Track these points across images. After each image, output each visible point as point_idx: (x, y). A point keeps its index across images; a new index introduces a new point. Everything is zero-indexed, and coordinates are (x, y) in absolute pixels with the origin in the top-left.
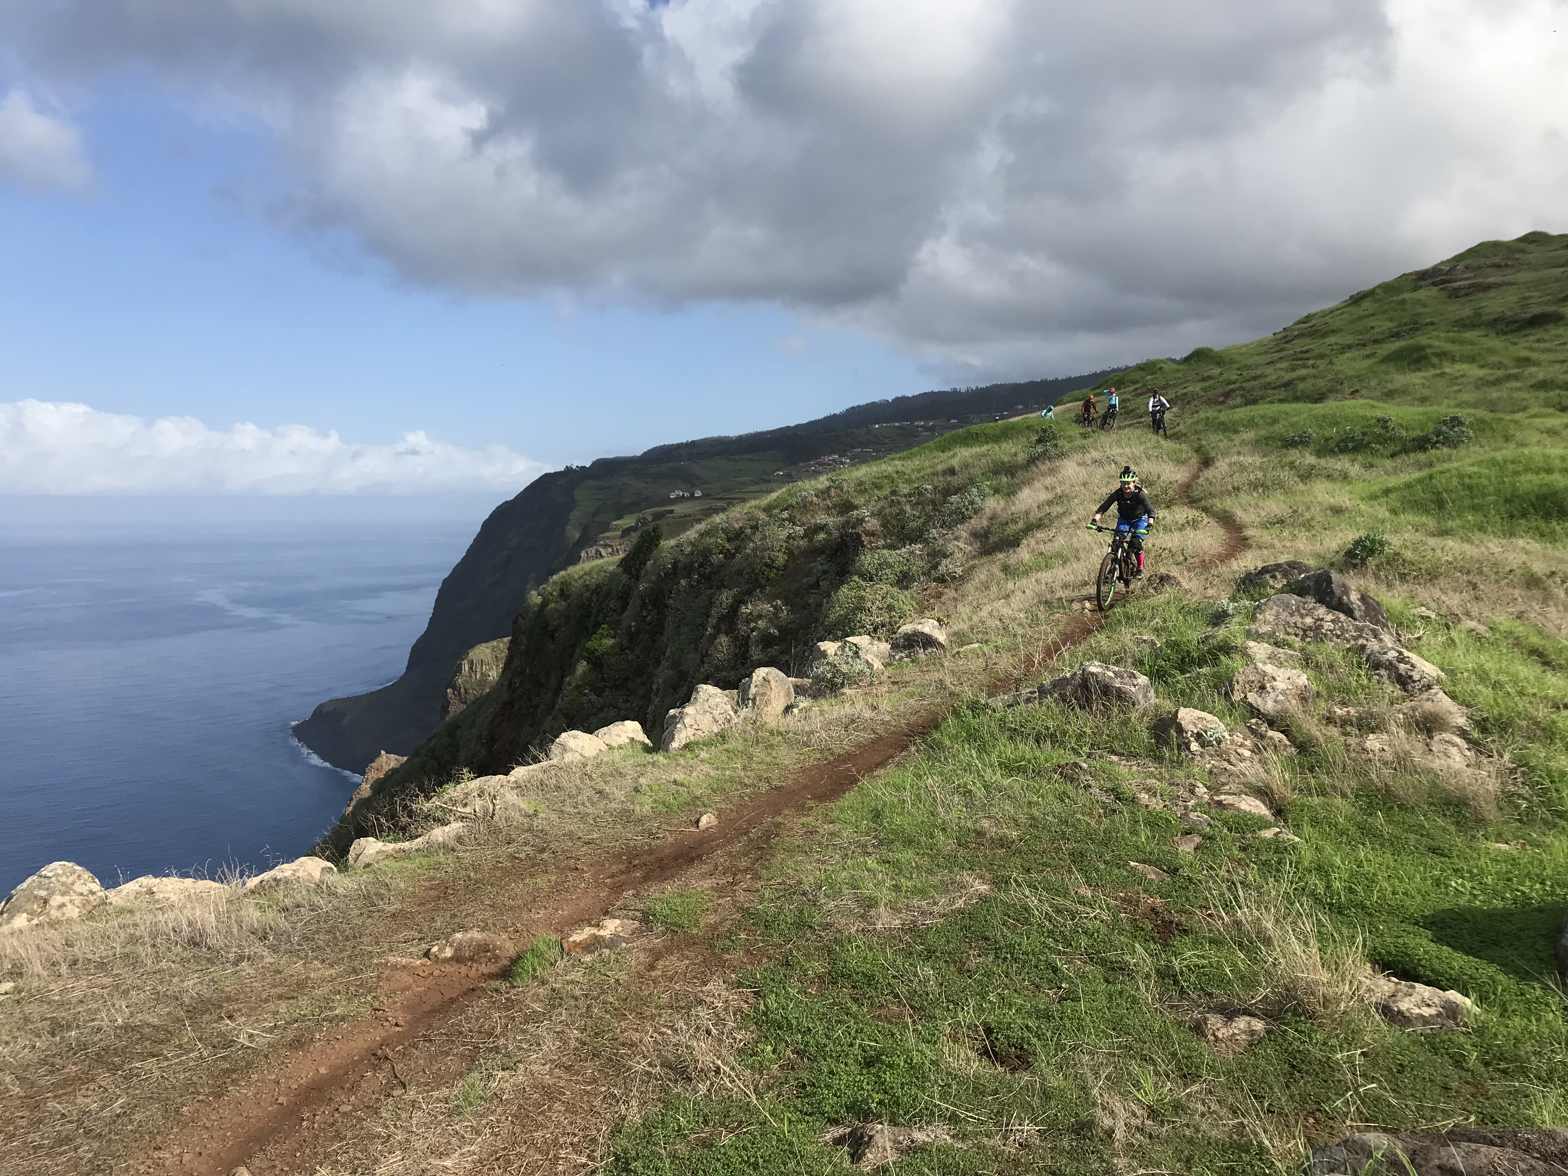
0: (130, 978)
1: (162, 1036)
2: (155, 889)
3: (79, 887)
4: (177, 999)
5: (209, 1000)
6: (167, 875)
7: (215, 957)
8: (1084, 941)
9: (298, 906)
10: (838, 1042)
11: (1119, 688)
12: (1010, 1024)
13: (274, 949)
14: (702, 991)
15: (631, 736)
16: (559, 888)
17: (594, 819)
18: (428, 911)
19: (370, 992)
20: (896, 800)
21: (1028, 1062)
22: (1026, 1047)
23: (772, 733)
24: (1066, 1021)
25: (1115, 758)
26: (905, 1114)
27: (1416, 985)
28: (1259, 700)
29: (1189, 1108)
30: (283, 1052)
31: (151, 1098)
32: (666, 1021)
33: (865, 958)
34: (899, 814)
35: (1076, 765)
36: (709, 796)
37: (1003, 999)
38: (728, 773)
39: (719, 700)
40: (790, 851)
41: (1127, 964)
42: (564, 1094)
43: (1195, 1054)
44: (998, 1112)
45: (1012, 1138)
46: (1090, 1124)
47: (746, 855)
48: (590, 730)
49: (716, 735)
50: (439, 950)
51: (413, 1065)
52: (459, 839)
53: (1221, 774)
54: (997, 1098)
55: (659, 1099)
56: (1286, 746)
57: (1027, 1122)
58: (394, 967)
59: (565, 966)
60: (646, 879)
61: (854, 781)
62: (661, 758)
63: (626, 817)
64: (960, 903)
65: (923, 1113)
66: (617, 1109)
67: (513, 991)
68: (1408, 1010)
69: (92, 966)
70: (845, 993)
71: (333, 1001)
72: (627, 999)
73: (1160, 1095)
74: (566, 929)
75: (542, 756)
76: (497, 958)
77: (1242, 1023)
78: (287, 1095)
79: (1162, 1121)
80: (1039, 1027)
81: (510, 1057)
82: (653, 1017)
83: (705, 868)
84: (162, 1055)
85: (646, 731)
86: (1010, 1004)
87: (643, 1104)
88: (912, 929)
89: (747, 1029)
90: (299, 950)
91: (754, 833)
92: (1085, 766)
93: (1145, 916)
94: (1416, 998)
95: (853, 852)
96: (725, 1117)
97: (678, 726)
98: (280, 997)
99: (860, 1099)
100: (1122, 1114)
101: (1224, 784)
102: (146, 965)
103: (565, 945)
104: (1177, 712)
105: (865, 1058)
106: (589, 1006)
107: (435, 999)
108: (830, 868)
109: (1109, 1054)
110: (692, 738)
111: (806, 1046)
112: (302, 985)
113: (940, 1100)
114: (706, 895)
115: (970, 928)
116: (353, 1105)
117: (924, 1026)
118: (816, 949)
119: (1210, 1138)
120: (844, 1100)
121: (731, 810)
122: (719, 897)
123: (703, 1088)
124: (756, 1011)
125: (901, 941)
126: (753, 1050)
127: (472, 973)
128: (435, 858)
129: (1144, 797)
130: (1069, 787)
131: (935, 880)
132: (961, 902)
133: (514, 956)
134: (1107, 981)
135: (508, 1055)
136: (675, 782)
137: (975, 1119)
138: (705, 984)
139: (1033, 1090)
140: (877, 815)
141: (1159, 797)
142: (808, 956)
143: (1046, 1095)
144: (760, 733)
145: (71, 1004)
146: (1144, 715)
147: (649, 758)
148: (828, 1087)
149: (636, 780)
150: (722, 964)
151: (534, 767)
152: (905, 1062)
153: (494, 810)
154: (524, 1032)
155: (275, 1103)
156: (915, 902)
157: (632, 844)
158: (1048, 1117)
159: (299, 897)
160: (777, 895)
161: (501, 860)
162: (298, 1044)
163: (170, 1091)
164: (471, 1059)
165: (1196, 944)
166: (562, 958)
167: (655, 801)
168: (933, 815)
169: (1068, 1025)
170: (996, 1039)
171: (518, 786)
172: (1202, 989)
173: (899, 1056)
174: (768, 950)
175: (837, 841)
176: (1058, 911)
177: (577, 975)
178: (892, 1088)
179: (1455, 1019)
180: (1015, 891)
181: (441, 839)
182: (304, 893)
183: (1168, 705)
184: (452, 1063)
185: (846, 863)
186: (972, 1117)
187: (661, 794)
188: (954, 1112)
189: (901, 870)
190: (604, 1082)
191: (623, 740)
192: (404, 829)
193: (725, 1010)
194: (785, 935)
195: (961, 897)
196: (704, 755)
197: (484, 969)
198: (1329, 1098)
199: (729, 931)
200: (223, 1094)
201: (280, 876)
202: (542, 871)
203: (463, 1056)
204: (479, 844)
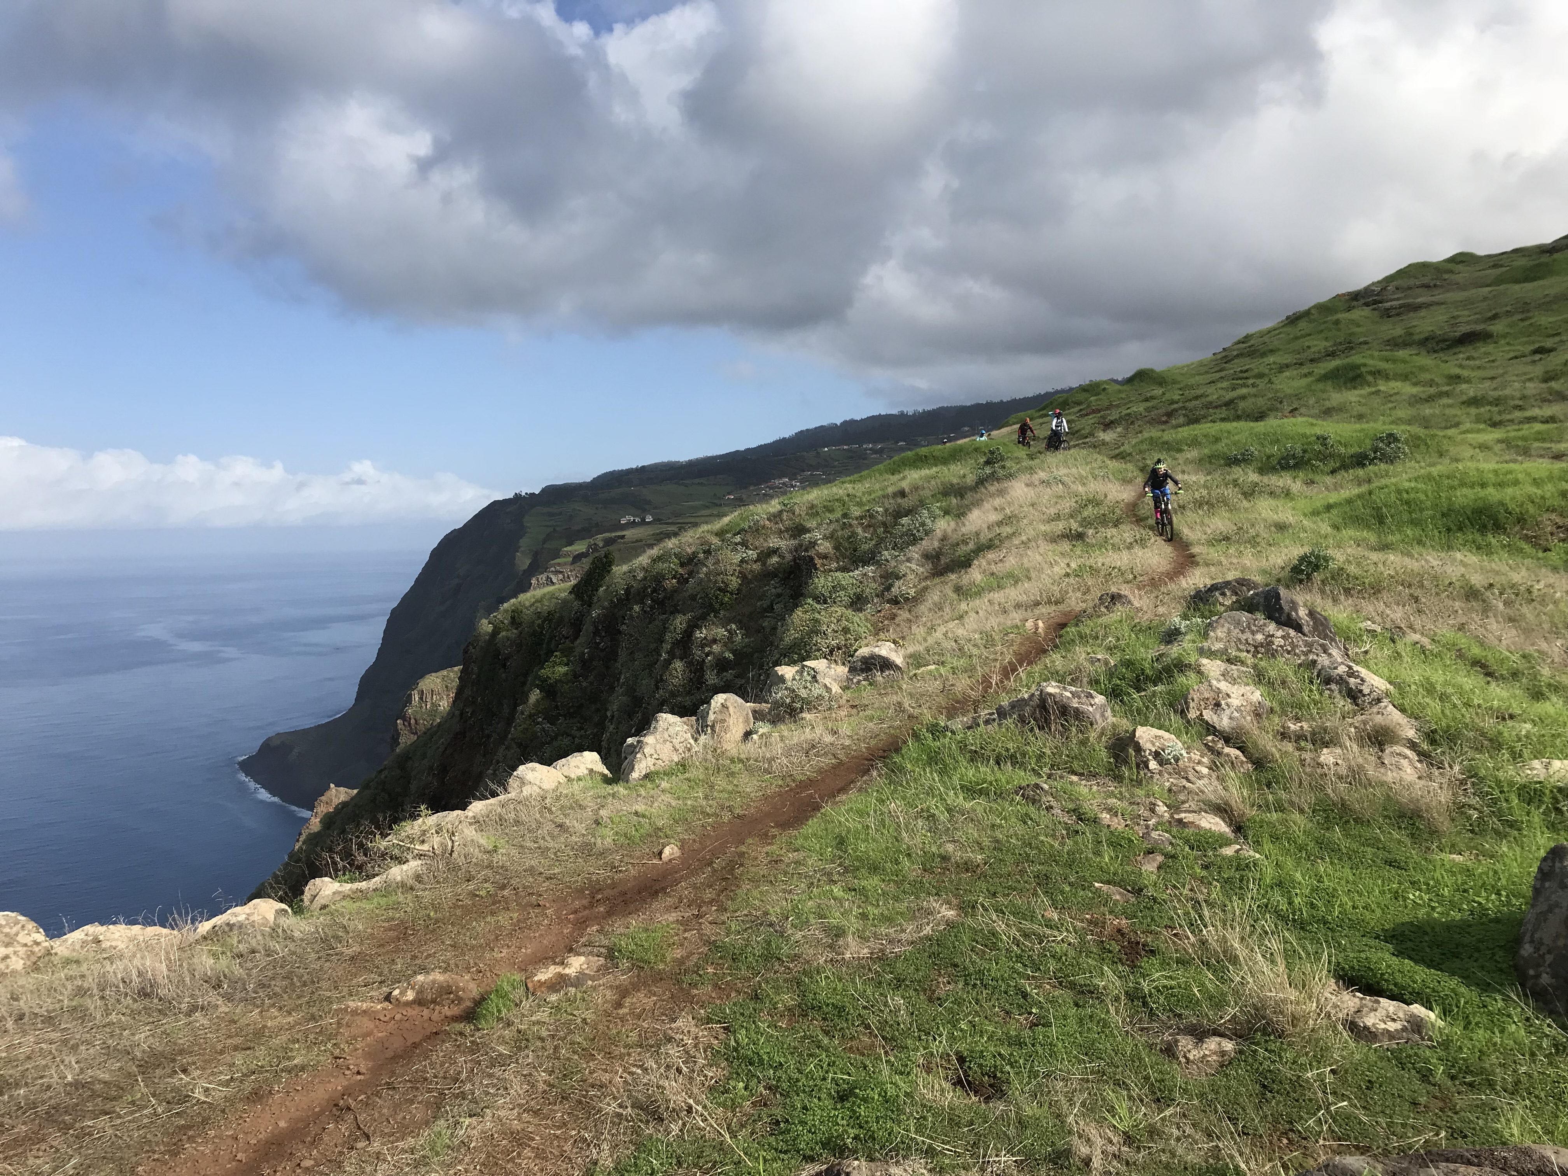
0: (78, 1033)
1: (113, 1093)
2: (101, 938)
3: (22, 938)
4: (129, 1054)
5: (162, 1054)
6: (114, 923)
7: (167, 1007)
8: (1052, 965)
9: (253, 952)
10: (810, 1076)
11: (1077, 708)
12: (982, 1052)
13: (228, 998)
14: (671, 1028)
15: (590, 767)
16: (522, 925)
17: (555, 854)
18: (387, 952)
19: (329, 1040)
20: (860, 826)
21: (1002, 1091)
22: (999, 1075)
23: (732, 761)
24: (1038, 1046)
25: (1075, 778)
26: (881, 1149)
27: (1381, 999)
28: (1215, 718)
29: (1164, 1132)
30: (240, 1106)
31: (104, 1158)
32: (635, 1060)
33: (835, 989)
34: (864, 841)
35: (1037, 786)
36: (671, 827)
37: (974, 1026)
38: (689, 802)
39: (678, 729)
40: (755, 881)
41: (1096, 987)
42: (534, 1139)
43: (1168, 1077)
44: (974, 1143)
45: (990, 1170)
46: (1067, 1153)
47: (711, 886)
48: (548, 761)
49: (677, 764)
50: (400, 993)
51: (376, 1115)
52: (418, 878)
53: (1180, 792)
54: (973, 1129)
55: (631, 1142)
56: (1242, 762)
57: (1004, 1153)
58: (355, 1012)
59: (531, 1006)
60: (610, 914)
61: (817, 808)
62: (621, 789)
63: (587, 850)
64: (927, 930)
65: (899, 1147)
66: (588, 1153)
67: (478, 1034)
68: (1374, 1025)
69: (39, 1020)
70: (815, 1027)
71: (291, 1050)
72: (594, 1039)
73: (1135, 1121)
74: (530, 968)
75: (500, 789)
76: (460, 1000)
77: (1212, 1044)
78: (245, 1152)
79: (1138, 1148)
80: (1011, 1055)
81: (476, 1103)
82: (621, 1057)
83: (670, 901)
84: (114, 1112)
85: (605, 760)
86: (981, 1032)
87: (614, 1147)
88: (881, 958)
89: (718, 1066)
90: (255, 998)
91: (718, 863)
92: (1046, 787)
93: (1112, 938)
94: (1381, 1013)
95: (819, 880)
96: (698, 1157)
97: (638, 756)
98: (236, 1048)
99: (835, 1134)
100: (1099, 1142)
101: (1183, 802)
102: (95, 1018)
103: (530, 985)
104: (1134, 730)
105: (838, 1092)
106: (556, 1048)
107: (397, 1044)
108: (796, 897)
109: (1081, 1079)
110: (652, 768)
111: (777, 1081)
112: (259, 1034)
113: (916, 1133)
114: (672, 929)
115: (938, 955)
116: (314, 1159)
117: (896, 1057)
118: (786, 981)
119: (1186, 1163)
120: (819, 1136)
121: (694, 841)
122: (685, 931)
123: (675, 1128)
124: (727, 1046)
125: (870, 969)
126: (724, 1087)
127: (435, 1016)
128: (394, 898)
129: (1105, 816)
130: (1032, 809)
131: (902, 907)
132: (928, 928)
133: (478, 997)
134: (1077, 1005)
135: (474, 1101)
136: (636, 813)
137: (951, 1151)
138: (674, 1020)
139: (1009, 1118)
140: (841, 842)
141: (1120, 817)
142: (777, 989)
143: (1022, 1124)
144: (721, 761)
145: (18, 1060)
146: (1102, 734)
147: (610, 789)
148: (803, 1123)
149: (596, 812)
150: (691, 999)
151: (492, 801)
152: (880, 1095)
153: (453, 847)
154: (491, 1076)
155: (234, 1160)
156: (883, 930)
157: (594, 878)
158: (1025, 1147)
159: (254, 942)
160: (744, 928)
161: (461, 897)
162: (256, 1096)
163: (125, 1150)
164: (437, 1107)
165: (1164, 964)
166: (527, 998)
167: (617, 833)
168: (897, 840)
169: (1040, 1051)
170: (969, 1068)
171: (475, 821)
172: (1171, 1010)
173: (873, 1089)
174: (736, 984)
175: (802, 870)
176: (1026, 936)
177: (542, 1015)
178: (867, 1122)
179: (1420, 1033)
180: (982, 916)
181: (399, 878)
182: (259, 937)
183: (1125, 724)
184: (417, 1111)
185: (812, 892)
186: (949, 1150)
187: (622, 826)
188: (930, 1146)
189: (867, 897)
190: (574, 1126)
191: (583, 771)
192: (360, 868)
193: (695, 1047)
194: (753, 968)
195: (928, 924)
196: (664, 785)
197: (447, 1011)
198: (1301, 1118)
199: (696, 965)
200: (179, 1152)
201: (233, 920)
202: (504, 908)
203: (428, 1104)
204: (438, 882)
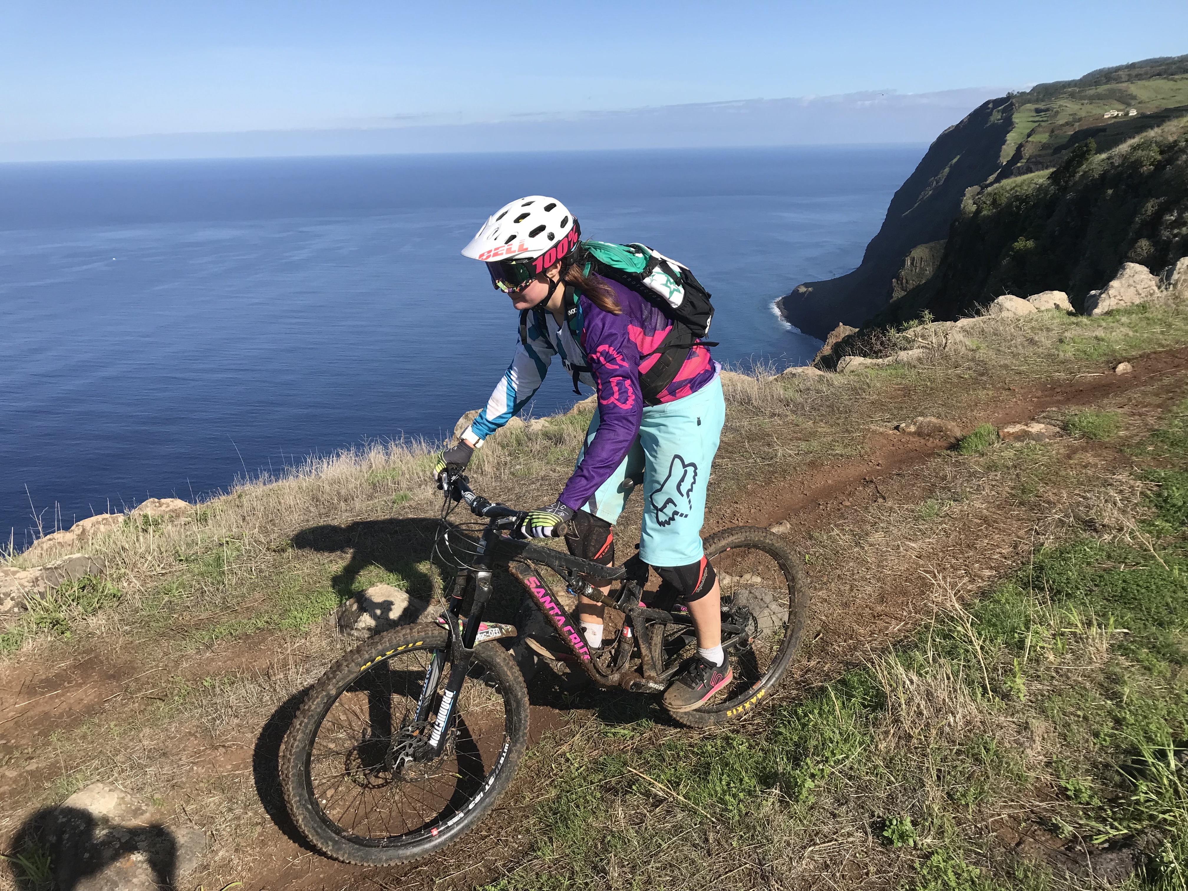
5: (757, 434)
7: (758, 411)
9: (808, 390)
14: (1111, 478)
15: (1058, 303)
16: (995, 399)
17: (1025, 358)
18: (897, 403)
19: (858, 444)
38: (1146, 335)
39: (1143, 276)
47: (1158, 395)
48: (1024, 296)
49: (1137, 305)
50: (906, 426)
51: (890, 488)
52: (919, 360)
55: (1070, 539)
58: (874, 432)
59: (1000, 447)
60: (1066, 401)
62: (1084, 320)
63: (1051, 358)
67: (960, 457)
74: (1002, 425)
75: (983, 311)
76: (948, 437)
78: (809, 491)
81: (958, 495)
83: (1119, 400)
85: (1072, 302)
90: (810, 415)
91: (1167, 380)
97: (1103, 296)
98: (800, 439)
103: (1001, 434)
107: (903, 454)
110: (1115, 307)
114: (1119, 418)
116: (851, 503)
123: (1107, 538)
127: (929, 444)
128: (902, 371)
133: (961, 436)
136: (1096, 338)
138: (1114, 474)
144: (1180, 307)
147: (1073, 319)
149: (1061, 334)
151: (977, 319)
153: (946, 343)
155: (802, 493)
157: (1055, 377)
159: (808, 384)
161: (950, 377)
164: (930, 492)
166: (998, 442)
167: (1077, 350)
171: (963, 330)
174: (1173, 460)
177: (1009, 454)
181: (905, 359)
182: (812, 382)
184: (917, 491)
187: (1083, 346)
191: (1051, 305)
192: (877, 352)
193: (1131, 492)
196: (1124, 319)
197: (938, 442)
199: (1138, 443)
200: (770, 483)
202: (982, 388)
203: (924, 489)
204: (934, 365)
